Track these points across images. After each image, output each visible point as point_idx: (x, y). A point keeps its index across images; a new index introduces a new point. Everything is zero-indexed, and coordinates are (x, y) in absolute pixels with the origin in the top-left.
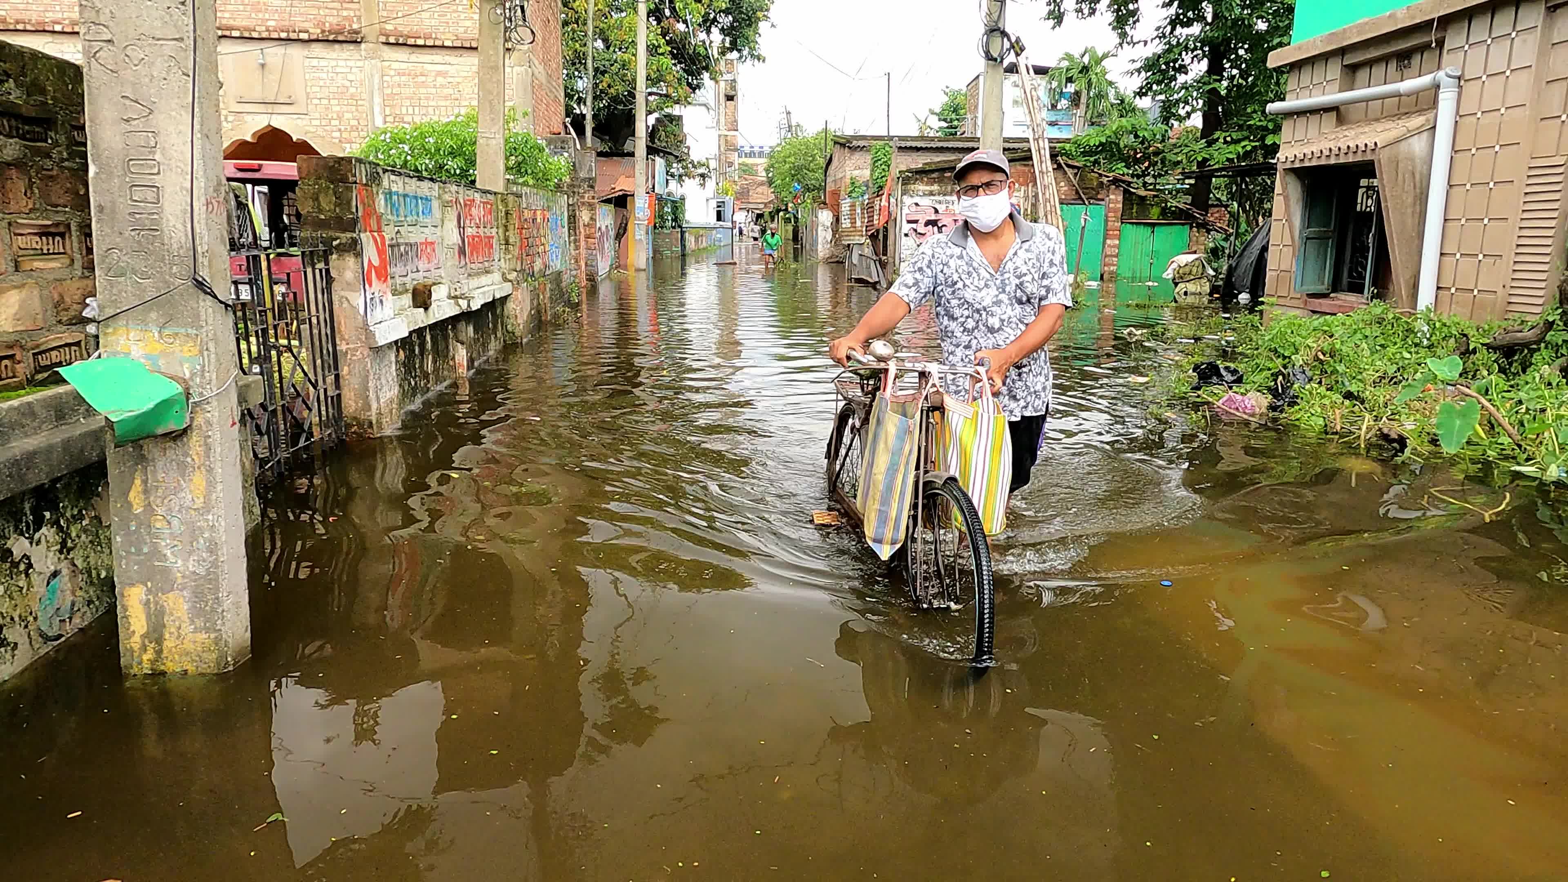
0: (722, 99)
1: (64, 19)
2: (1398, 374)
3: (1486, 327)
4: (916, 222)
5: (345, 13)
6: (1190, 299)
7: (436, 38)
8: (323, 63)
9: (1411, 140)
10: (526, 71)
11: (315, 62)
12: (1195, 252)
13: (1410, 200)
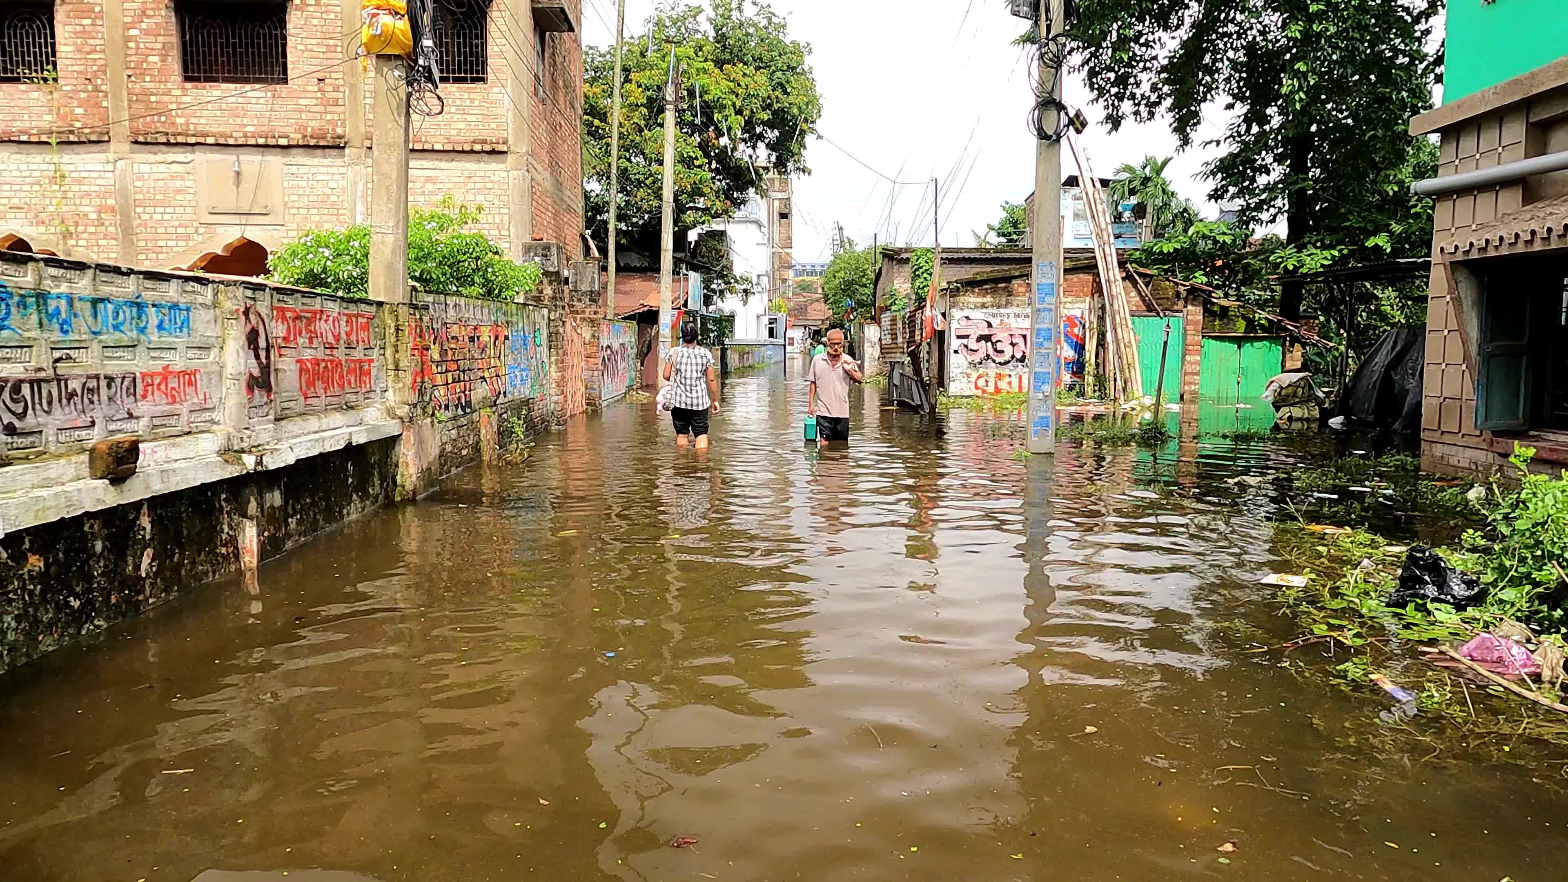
0: (776, 216)
1: (33, 128)
4: (967, 337)
5: (329, 117)
6: (1296, 426)
7: (426, 142)
8: (303, 170)
10: (524, 176)
11: (294, 169)
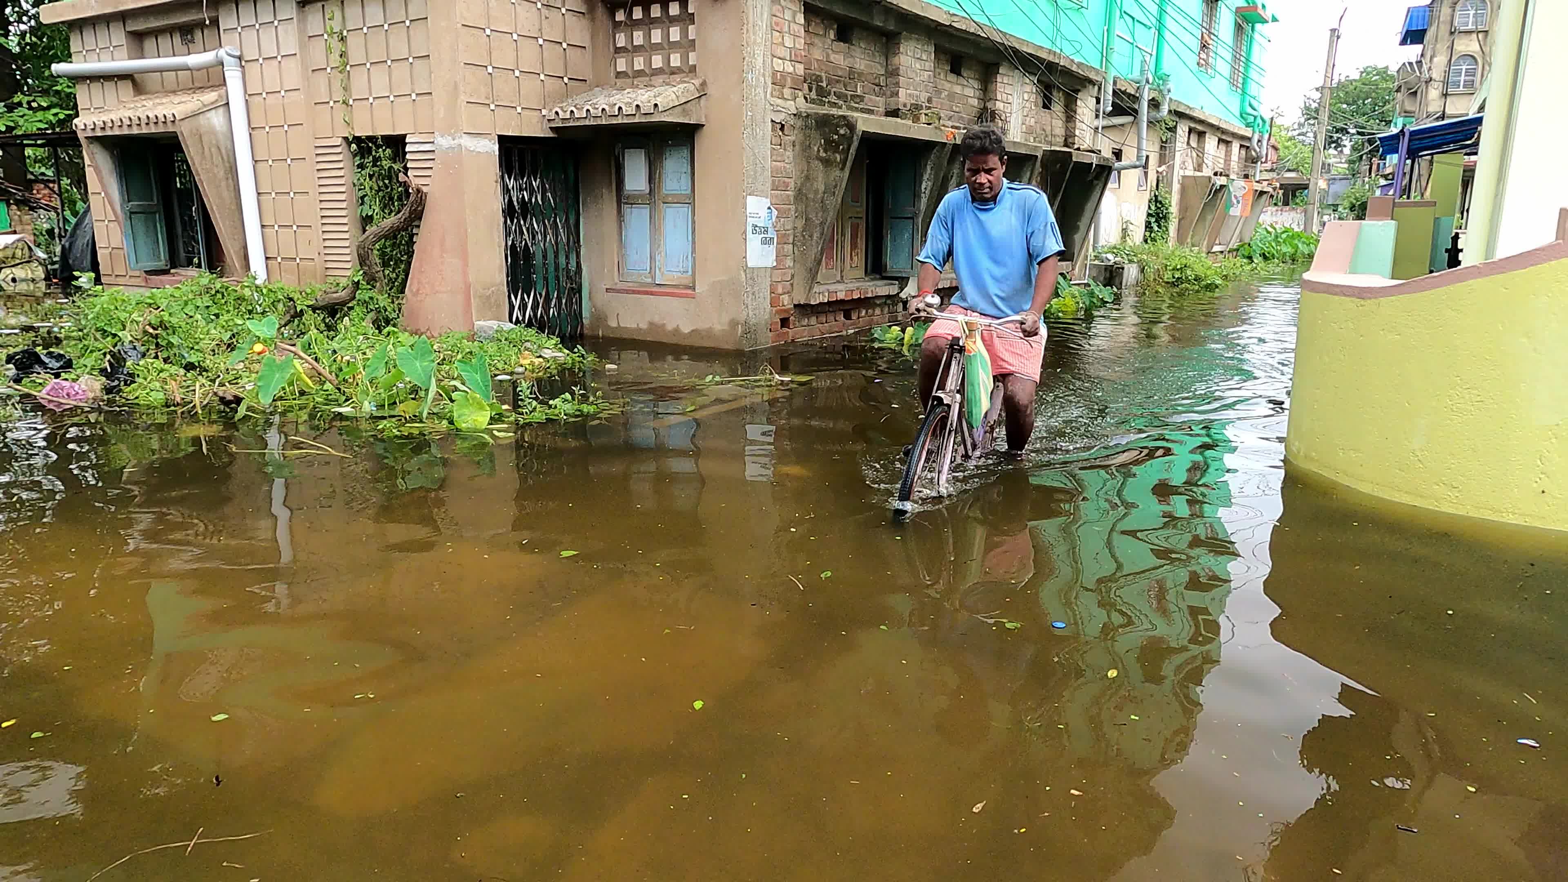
2: (234, 340)
3: (309, 291)
6: (22, 287)
9: (209, 115)
12: (15, 232)
13: (222, 173)
